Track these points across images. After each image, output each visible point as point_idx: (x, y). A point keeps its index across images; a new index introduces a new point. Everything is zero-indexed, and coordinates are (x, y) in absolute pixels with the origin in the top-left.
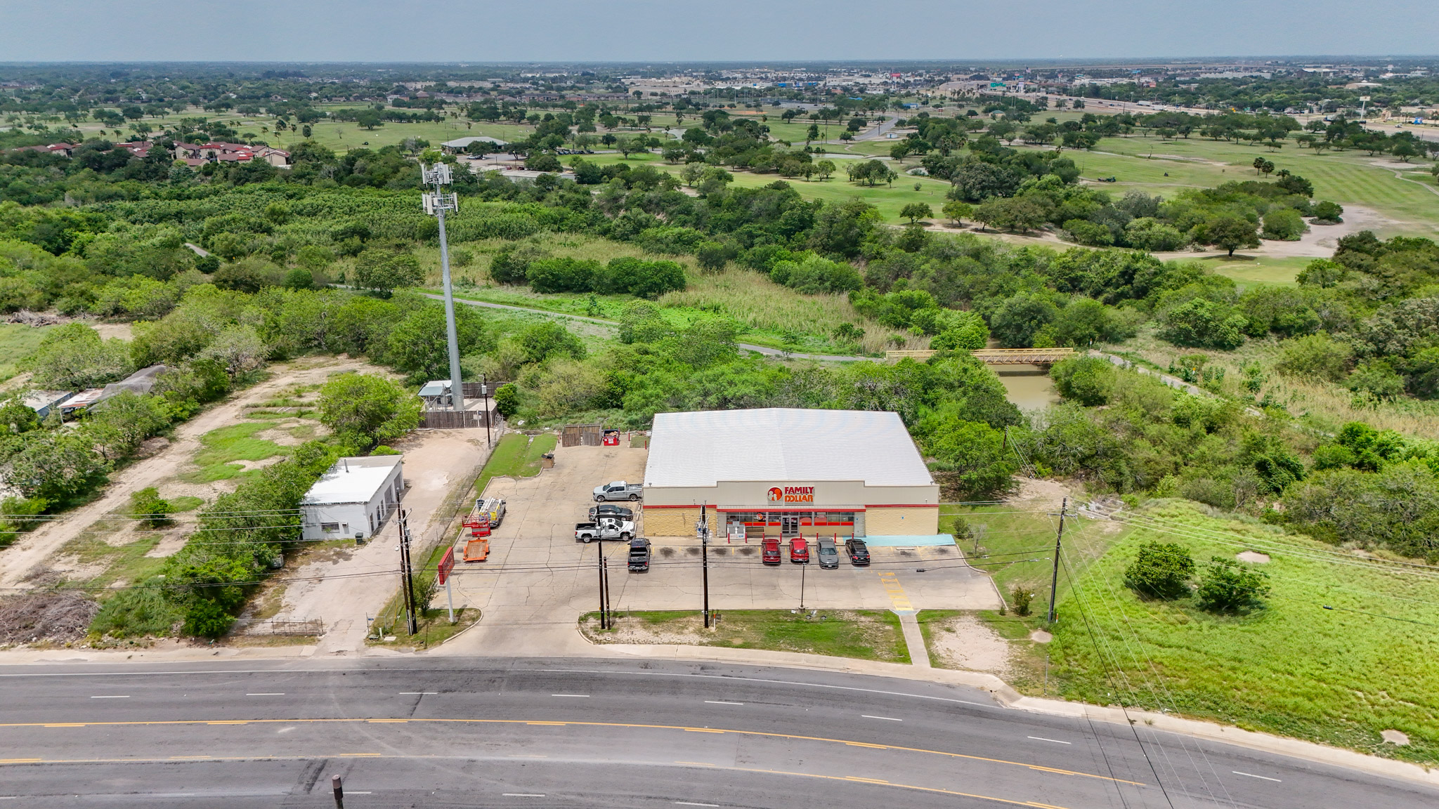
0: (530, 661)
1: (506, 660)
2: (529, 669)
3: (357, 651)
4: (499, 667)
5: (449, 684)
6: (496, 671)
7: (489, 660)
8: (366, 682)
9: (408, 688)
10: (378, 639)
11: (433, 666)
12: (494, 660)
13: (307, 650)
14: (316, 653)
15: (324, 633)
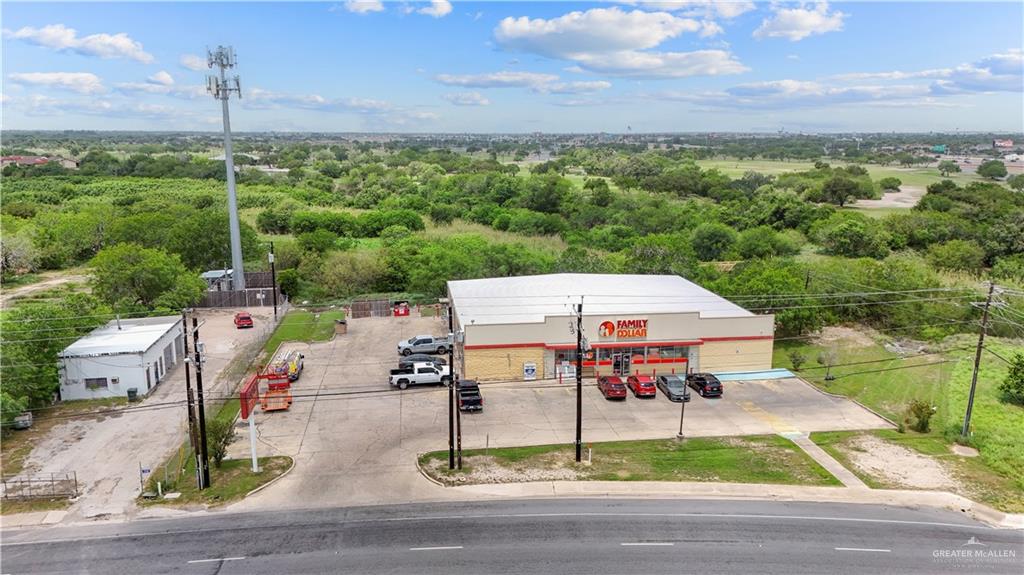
0: (368, 510)
1: (336, 510)
2: (370, 519)
3: (125, 513)
4: (329, 519)
5: (261, 545)
6: (323, 525)
7: (311, 512)
8: (137, 552)
9: (201, 554)
10: (155, 498)
11: (234, 524)
12: (320, 512)
13: (54, 517)
14: (66, 518)
15: (78, 495)
